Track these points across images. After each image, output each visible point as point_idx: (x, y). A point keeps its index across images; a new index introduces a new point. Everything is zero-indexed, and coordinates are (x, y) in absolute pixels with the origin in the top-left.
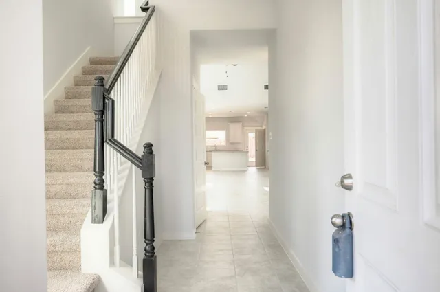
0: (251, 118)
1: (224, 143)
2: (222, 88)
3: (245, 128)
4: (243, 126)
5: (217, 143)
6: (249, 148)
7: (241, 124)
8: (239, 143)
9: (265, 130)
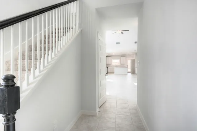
0: (129, 55)
1: (119, 64)
2: (118, 43)
3: (127, 59)
4: (126, 58)
5: (116, 64)
6: (128, 66)
7: (125, 57)
8: (124, 64)
9: (134, 59)
